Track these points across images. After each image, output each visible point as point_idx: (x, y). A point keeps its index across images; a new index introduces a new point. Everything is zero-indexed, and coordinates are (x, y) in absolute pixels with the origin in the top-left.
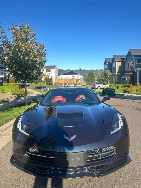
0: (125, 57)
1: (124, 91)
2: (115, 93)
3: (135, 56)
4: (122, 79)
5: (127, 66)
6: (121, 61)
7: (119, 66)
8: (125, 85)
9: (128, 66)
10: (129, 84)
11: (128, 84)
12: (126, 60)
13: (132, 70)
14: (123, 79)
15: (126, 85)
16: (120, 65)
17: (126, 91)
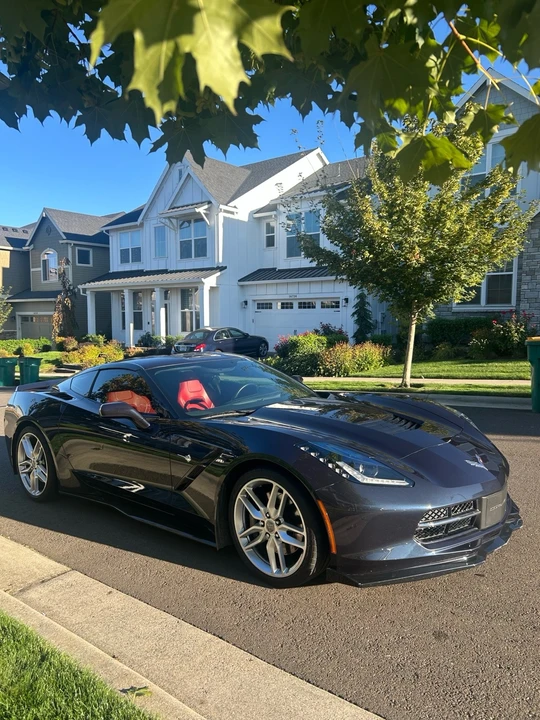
0: (28, 237)
1: (54, 367)
2: (40, 375)
3: (69, 236)
4: (18, 321)
5: (36, 270)
6: (11, 248)
7: (4, 269)
8: (44, 341)
9: (41, 269)
10: (63, 339)
11: (59, 339)
12: (32, 246)
13: (64, 287)
14: (25, 319)
15: (49, 343)
16: (8, 266)
17: (65, 363)
